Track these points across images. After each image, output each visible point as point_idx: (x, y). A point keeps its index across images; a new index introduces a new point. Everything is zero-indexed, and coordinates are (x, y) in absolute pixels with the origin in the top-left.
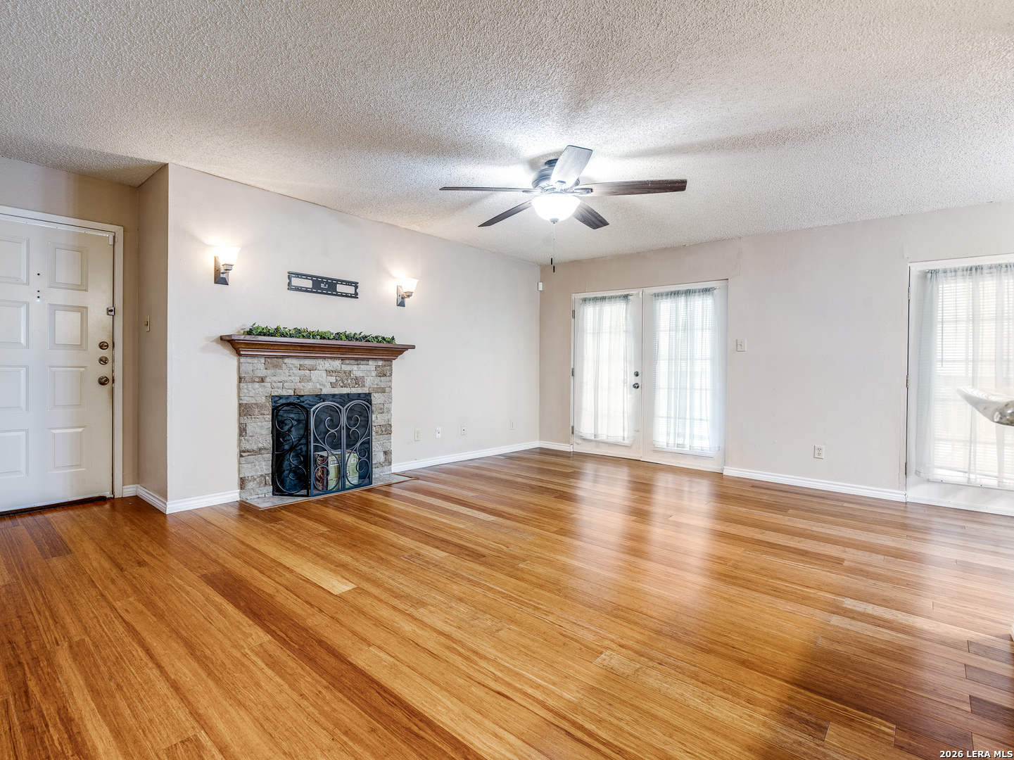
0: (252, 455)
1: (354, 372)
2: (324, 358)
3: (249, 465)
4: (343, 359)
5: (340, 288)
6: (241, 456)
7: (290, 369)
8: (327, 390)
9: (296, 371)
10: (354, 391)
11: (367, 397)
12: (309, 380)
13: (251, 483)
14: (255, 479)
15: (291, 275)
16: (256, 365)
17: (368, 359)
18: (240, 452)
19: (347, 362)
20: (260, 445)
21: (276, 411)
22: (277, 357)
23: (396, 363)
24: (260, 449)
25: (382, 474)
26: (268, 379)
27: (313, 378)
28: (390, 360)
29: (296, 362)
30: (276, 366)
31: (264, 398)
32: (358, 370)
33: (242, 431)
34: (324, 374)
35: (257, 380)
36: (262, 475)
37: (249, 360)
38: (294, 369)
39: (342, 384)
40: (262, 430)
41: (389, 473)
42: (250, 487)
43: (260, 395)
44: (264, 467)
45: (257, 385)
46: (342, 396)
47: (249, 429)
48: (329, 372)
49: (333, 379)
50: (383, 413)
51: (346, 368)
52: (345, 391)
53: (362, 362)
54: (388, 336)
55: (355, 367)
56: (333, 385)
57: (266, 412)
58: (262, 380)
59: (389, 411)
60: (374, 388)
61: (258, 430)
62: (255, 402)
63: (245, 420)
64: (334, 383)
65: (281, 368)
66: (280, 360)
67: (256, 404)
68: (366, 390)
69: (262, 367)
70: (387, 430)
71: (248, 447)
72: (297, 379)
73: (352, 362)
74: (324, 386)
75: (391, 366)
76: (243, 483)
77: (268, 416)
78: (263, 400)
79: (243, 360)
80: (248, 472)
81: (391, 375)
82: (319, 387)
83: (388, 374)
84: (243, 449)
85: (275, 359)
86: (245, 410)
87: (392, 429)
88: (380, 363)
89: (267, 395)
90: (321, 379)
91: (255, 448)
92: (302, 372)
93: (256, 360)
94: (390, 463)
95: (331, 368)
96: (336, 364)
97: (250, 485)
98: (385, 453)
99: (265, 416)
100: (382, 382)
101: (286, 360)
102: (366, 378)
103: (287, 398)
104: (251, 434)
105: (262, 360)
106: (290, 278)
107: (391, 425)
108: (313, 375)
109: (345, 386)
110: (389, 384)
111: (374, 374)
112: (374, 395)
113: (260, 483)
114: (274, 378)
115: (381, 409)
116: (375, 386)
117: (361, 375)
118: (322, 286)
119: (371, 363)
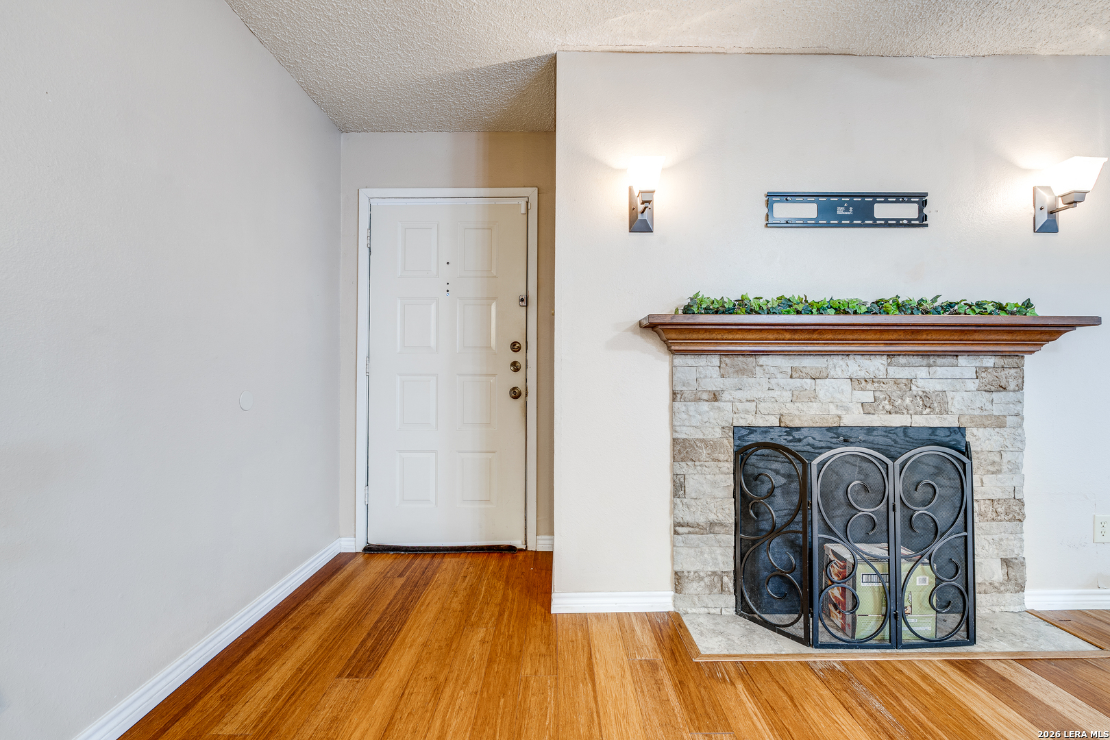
0: (696, 533)
1: (921, 383)
2: (847, 354)
3: (692, 551)
4: (890, 355)
5: (881, 210)
6: (676, 533)
7: (771, 377)
8: (854, 418)
9: (783, 381)
10: (920, 421)
12: (814, 397)
13: (695, 585)
14: (701, 579)
15: (771, 198)
16: (706, 370)
17: (956, 354)
18: (675, 526)
19: (902, 360)
20: (712, 517)
21: (742, 455)
22: (743, 354)
23: (1032, 362)
24: (712, 524)
25: (997, 609)
26: (726, 396)
27: (821, 394)
28: (1018, 355)
29: (784, 363)
30: (741, 372)
31: (718, 430)
32: (928, 376)
33: (679, 487)
34: (847, 386)
35: (705, 396)
36: (714, 573)
37: (690, 360)
38: (779, 376)
39: (888, 407)
40: (715, 489)
41: (1018, 609)
42: (692, 591)
43: (711, 425)
44: (720, 558)
45: (705, 406)
46: (889, 431)
47: (691, 485)
48: (855, 382)
49: (868, 397)
50: (999, 471)
51: (899, 373)
52: (897, 421)
53: (940, 361)
54: (1013, 299)
55: (922, 372)
56: (868, 409)
57: (722, 457)
58: (715, 397)
59: (1016, 468)
60: (972, 417)
61: (707, 489)
62: (701, 436)
63: (684, 468)
64: (870, 404)
65: (752, 374)
66: (751, 359)
67: (703, 441)
68: (951, 421)
69: (715, 372)
70: (1014, 511)
71: (688, 518)
72: (787, 395)
73: (913, 360)
74: (847, 410)
75: (1020, 367)
76: (679, 580)
77: (727, 464)
78: (717, 434)
79: (679, 360)
80: (688, 565)
81: (1020, 388)
82: (833, 410)
83: (1012, 386)
84: (679, 520)
85: (741, 358)
86: (682, 450)
87: (1027, 510)
88: (989, 361)
89: (724, 424)
90: (838, 396)
91: (702, 520)
92: (797, 383)
93: (702, 361)
94: (1021, 588)
95: (862, 374)
96: (876, 365)
97: (693, 588)
98: (1006, 562)
99: (721, 464)
100: (999, 404)
101: (763, 360)
102: (950, 395)
103: (766, 432)
104: (694, 495)
105: (715, 360)
106: (769, 205)
107: (1021, 502)
108: (823, 387)
109: (898, 412)
110: (1018, 407)
111: (972, 385)
112: (975, 430)
113: (711, 587)
114: (739, 394)
115: (993, 463)
116: (977, 413)
117: (939, 388)
118: (840, 211)
119: (962, 360)
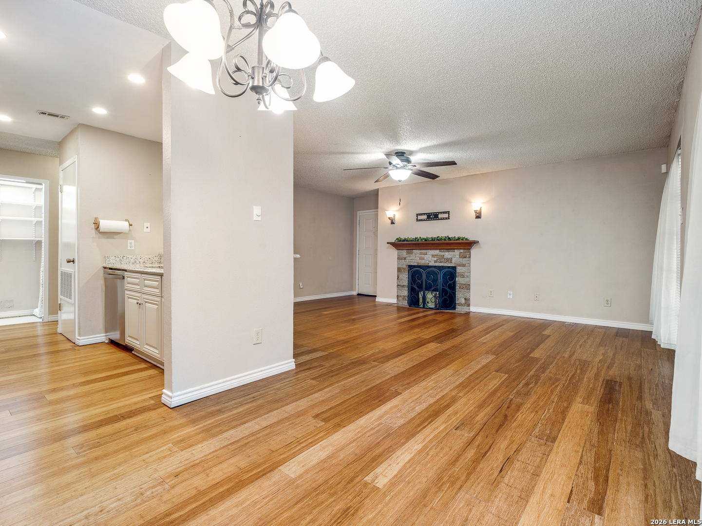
0: (401, 287)
2: (431, 249)
3: (400, 291)
4: (440, 249)
5: (440, 216)
6: (398, 287)
7: (415, 254)
8: (432, 264)
9: (418, 255)
10: (446, 265)
11: (454, 268)
14: (402, 297)
15: (417, 215)
16: (404, 253)
17: (454, 249)
19: (442, 251)
21: (410, 271)
22: (411, 249)
23: (474, 251)
24: (404, 285)
25: (462, 310)
26: (407, 258)
27: (425, 258)
28: (470, 249)
29: (418, 251)
30: (410, 253)
32: (447, 255)
33: (398, 277)
34: (431, 256)
35: (403, 258)
36: (404, 296)
37: (401, 251)
39: (439, 261)
40: (405, 278)
41: (468, 310)
43: (404, 264)
44: (405, 293)
45: (403, 261)
46: (439, 267)
47: (400, 277)
48: (433, 256)
49: (435, 259)
50: (464, 277)
51: (443, 254)
52: (441, 264)
53: (451, 251)
54: (463, 236)
55: (447, 253)
56: (435, 262)
57: (406, 271)
58: (405, 259)
59: (469, 277)
60: (457, 264)
61: (403, 278)
63: (399, 273)
65: (412, 254)
66: (412, 251)
67: (402, 268)
68: (453, 265)
69: (406, 253)
70: (467, 287)
72: (419, 258)
73: (445, 250)
74: (430, 262)
75: (469, 252)
76: (398, 297)
78: (405, 266)
79: (399, 251)
80: (400, 294)
81: (470, 257)
82: (427, 262)
83: (468, 256)
84: (399, 284)
86: (399, 270)
87: (471, 287)
88: (462, 251)
89: (406, 264)
90: (429, 259)
91: (402, 284)
92: (421, 256)
93: (403, 251)
94: (469, 305)
95: (434, 254)
96: (437, 252)
97: (400, 298)
98: (466, 299)
99: (406, 273)
100: (464, 261)
101: (414, 251)
102: (453, 259)
103: (414, 266)
104: (401, 279)
105: (405, 251)
106: (417, 216)
107: (469, 285)
108: (426, 257)
109: (441, 262)
110: (469, 262)
111: (458, 257)
112: (458, 267)
113: (403, 299)
114: (409, 258)
115: (462, 275)
116: (459, 263)
117: (450, 257)
118: (431, 217)
119: (456, 251)
